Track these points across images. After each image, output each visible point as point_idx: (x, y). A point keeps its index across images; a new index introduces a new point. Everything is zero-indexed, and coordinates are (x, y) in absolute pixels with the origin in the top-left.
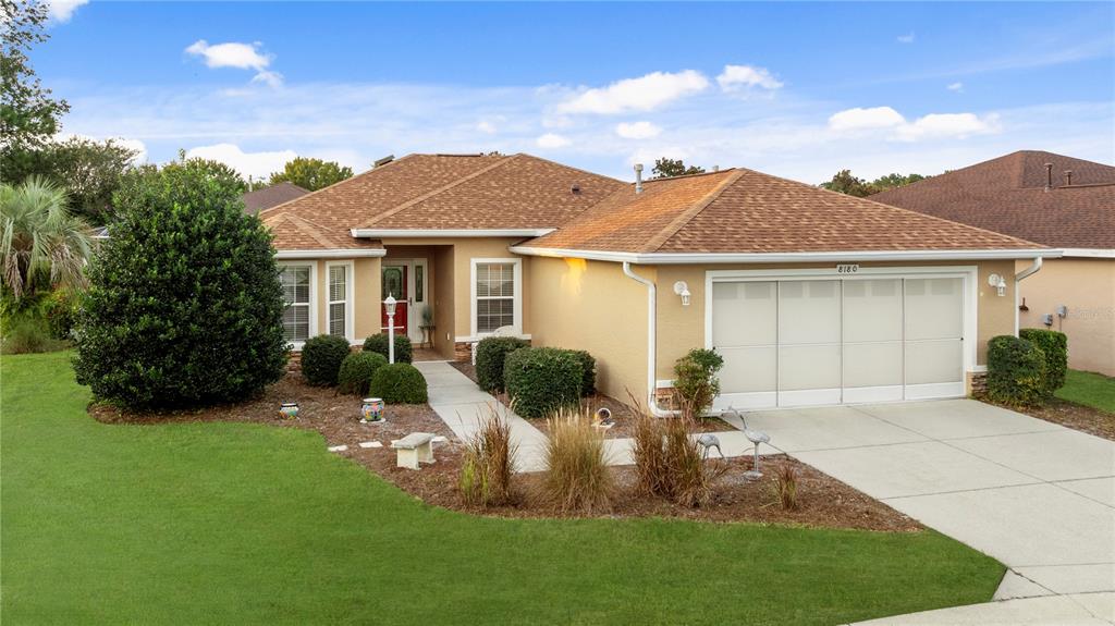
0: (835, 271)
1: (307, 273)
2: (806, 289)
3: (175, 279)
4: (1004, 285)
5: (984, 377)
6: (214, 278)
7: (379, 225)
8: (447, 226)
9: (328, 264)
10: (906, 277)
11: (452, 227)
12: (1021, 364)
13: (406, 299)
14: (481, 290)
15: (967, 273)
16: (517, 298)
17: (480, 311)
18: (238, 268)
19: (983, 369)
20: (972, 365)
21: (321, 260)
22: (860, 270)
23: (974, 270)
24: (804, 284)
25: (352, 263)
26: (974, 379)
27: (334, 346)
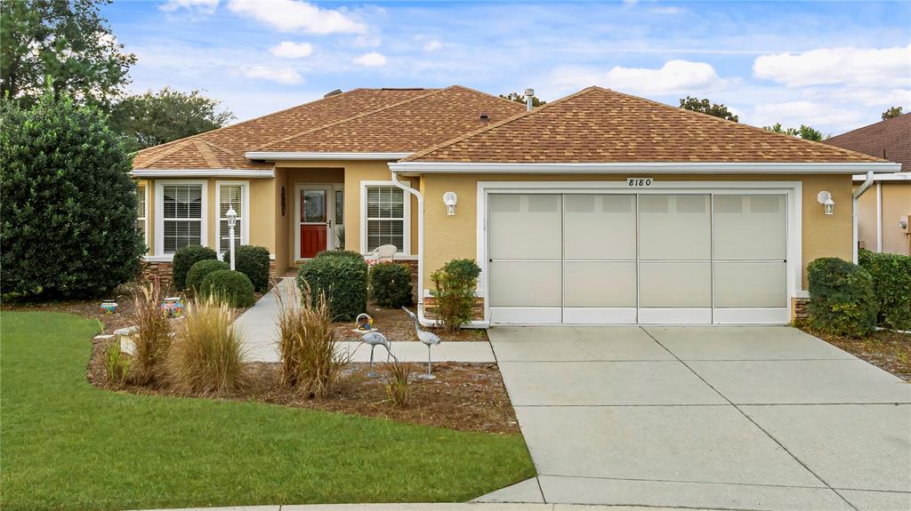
0: (626, 184)
1: (198, 191)
2: (598, 202)
3: (17, 186)
4: (831, 202)
5: (807, 303)
6: (50, 186)
7: (270, 149)
8: (336, 149)
9: (218, 184)
10: (713, 192)
11: (339, 150)
12: (836, 288)
13: (326, 221)
14: (372, 211)
15: (792, 189)
16: (406, 219)
17: (370, 231)
18: (74, 179)
19: (806, 295)
20: (796, 290)
21: (211, 179)
22: (654, 184)
23: (798, 186)
24: (596, 198)
25: (247, 184)
26: (798, 305)
27: (196, 255)
